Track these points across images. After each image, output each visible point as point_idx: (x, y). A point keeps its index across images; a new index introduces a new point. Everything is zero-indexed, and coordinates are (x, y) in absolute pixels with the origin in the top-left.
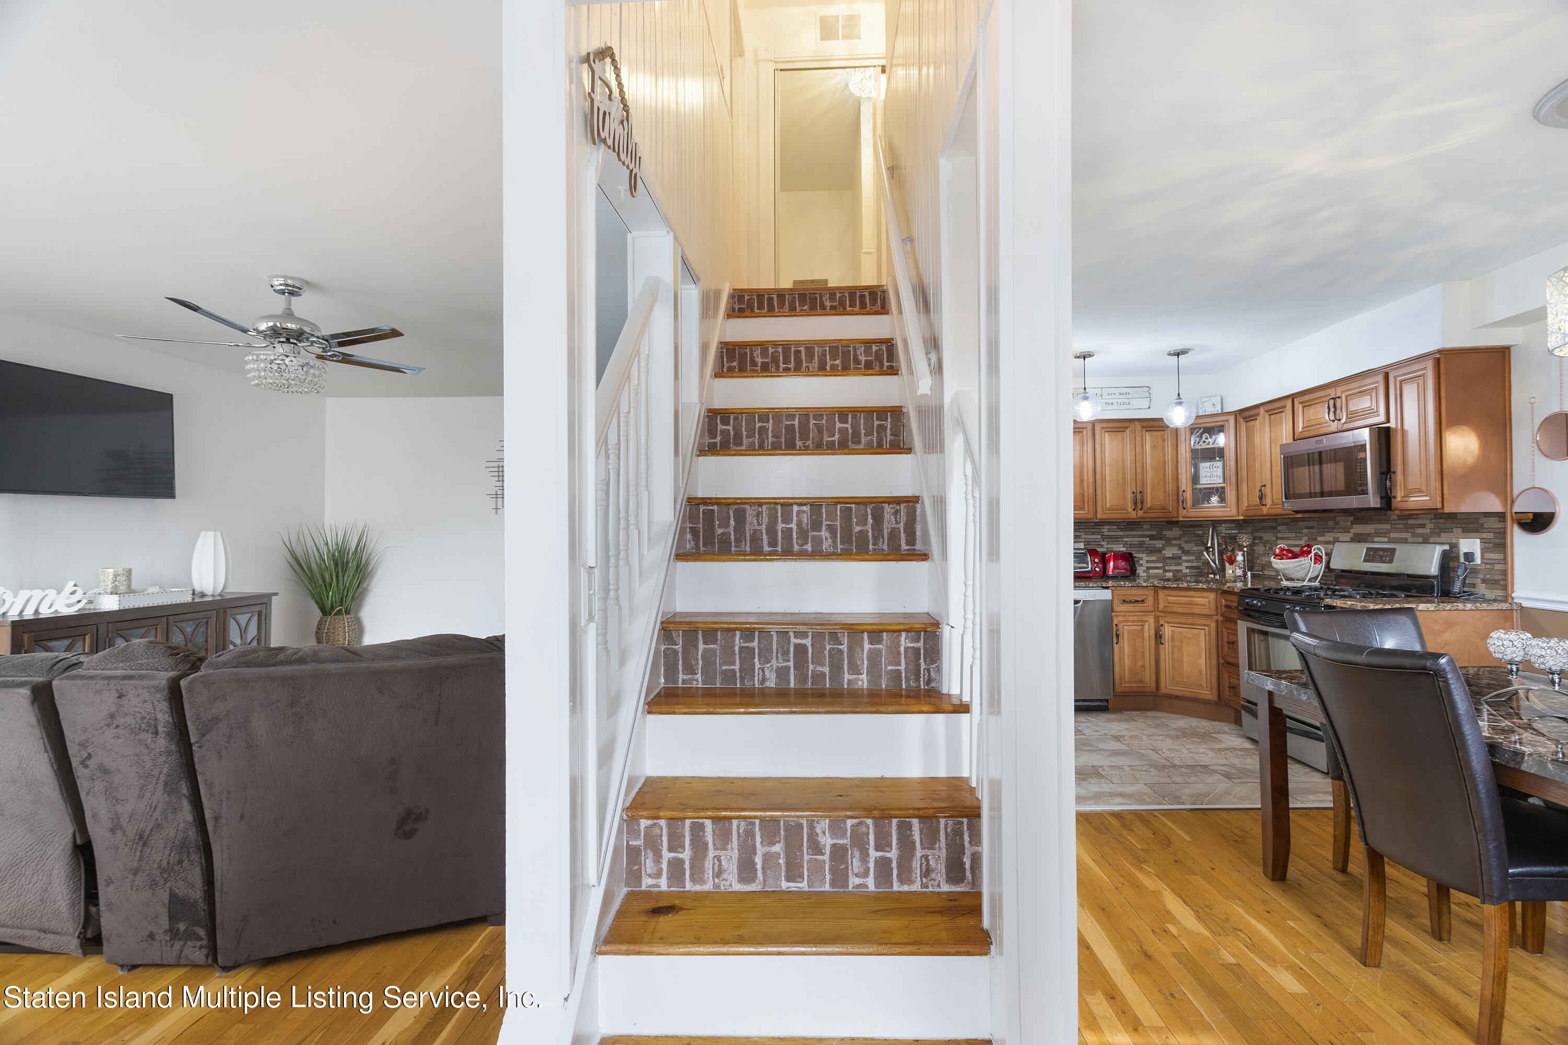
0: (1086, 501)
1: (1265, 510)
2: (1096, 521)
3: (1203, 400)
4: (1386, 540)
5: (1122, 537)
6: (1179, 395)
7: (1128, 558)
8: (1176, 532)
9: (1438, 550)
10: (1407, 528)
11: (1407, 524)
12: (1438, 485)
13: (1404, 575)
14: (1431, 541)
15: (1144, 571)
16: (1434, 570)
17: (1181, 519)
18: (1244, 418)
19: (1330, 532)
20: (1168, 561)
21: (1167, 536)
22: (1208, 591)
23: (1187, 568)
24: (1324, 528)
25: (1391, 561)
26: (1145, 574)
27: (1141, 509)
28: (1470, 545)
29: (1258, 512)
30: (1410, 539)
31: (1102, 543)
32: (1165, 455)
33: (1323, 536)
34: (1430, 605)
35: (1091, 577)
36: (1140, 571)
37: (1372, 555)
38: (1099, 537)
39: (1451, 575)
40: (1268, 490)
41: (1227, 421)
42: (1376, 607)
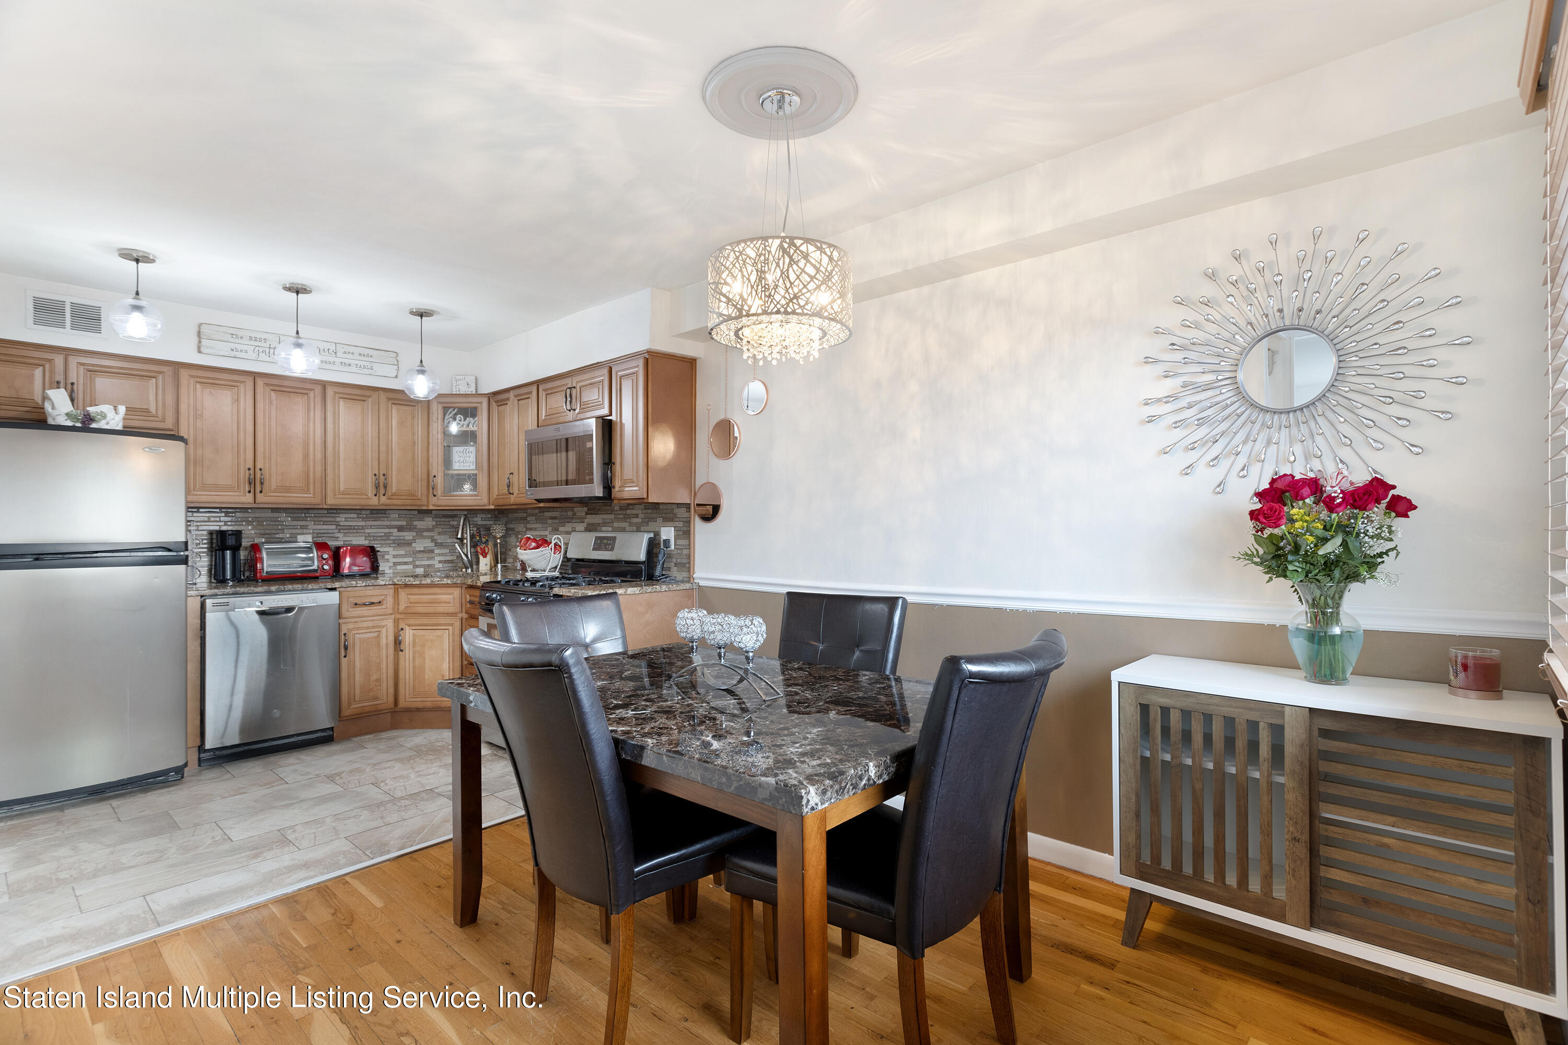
0: (311, 481)
1: (513, 500)
2: (325, 507)
3: (458, 378)
4: (610, 529)
5: (363, 527)
6: (421, 362)
7: (371, 553)
8: (429, 522)
9: (646, 537)
10: (626, 518)
11: (626, 514)
12: (645, 475)
13: (622, 561)
14: (642, 530)
15: (390, 567)
16: (642, 557)
17: (431, 507)
18: (496, 402)
19: (569, 522)
20: (419, 555)
21: (419, 527)
22: (453, 587)
23: (440, 562)
24: (564, 518)
25: (612, 549)
26: (391, 571)
27: (384, 495)
28: (668, 533)
29: (506, 502)
30: (628, 528)
31: (337, 535)
32: (414, 434)
33: (564, 526)
34: (636, 588)
35: (317, 578)
36: (383, 566)
37: (601, 544)
38: (334, 527)
39: (655, 560)
40: (514, 479)
41: (481, 403)
42: (593, 594)
